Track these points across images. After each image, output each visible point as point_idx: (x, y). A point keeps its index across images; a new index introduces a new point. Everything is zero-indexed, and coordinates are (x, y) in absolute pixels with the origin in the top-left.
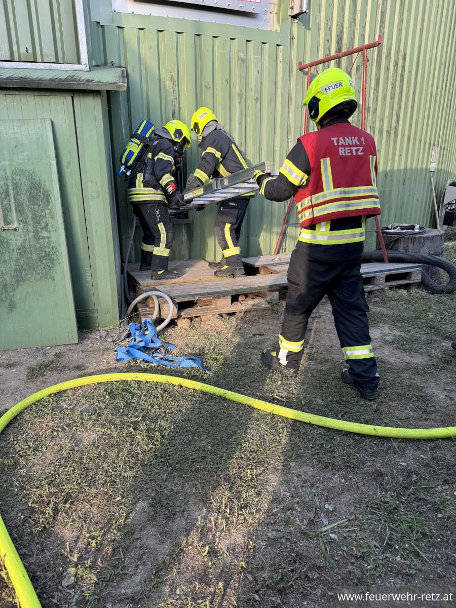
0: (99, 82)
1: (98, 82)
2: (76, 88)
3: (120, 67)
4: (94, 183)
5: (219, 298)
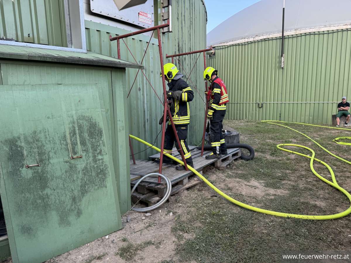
4: (121, 121)
5: (184, 180)
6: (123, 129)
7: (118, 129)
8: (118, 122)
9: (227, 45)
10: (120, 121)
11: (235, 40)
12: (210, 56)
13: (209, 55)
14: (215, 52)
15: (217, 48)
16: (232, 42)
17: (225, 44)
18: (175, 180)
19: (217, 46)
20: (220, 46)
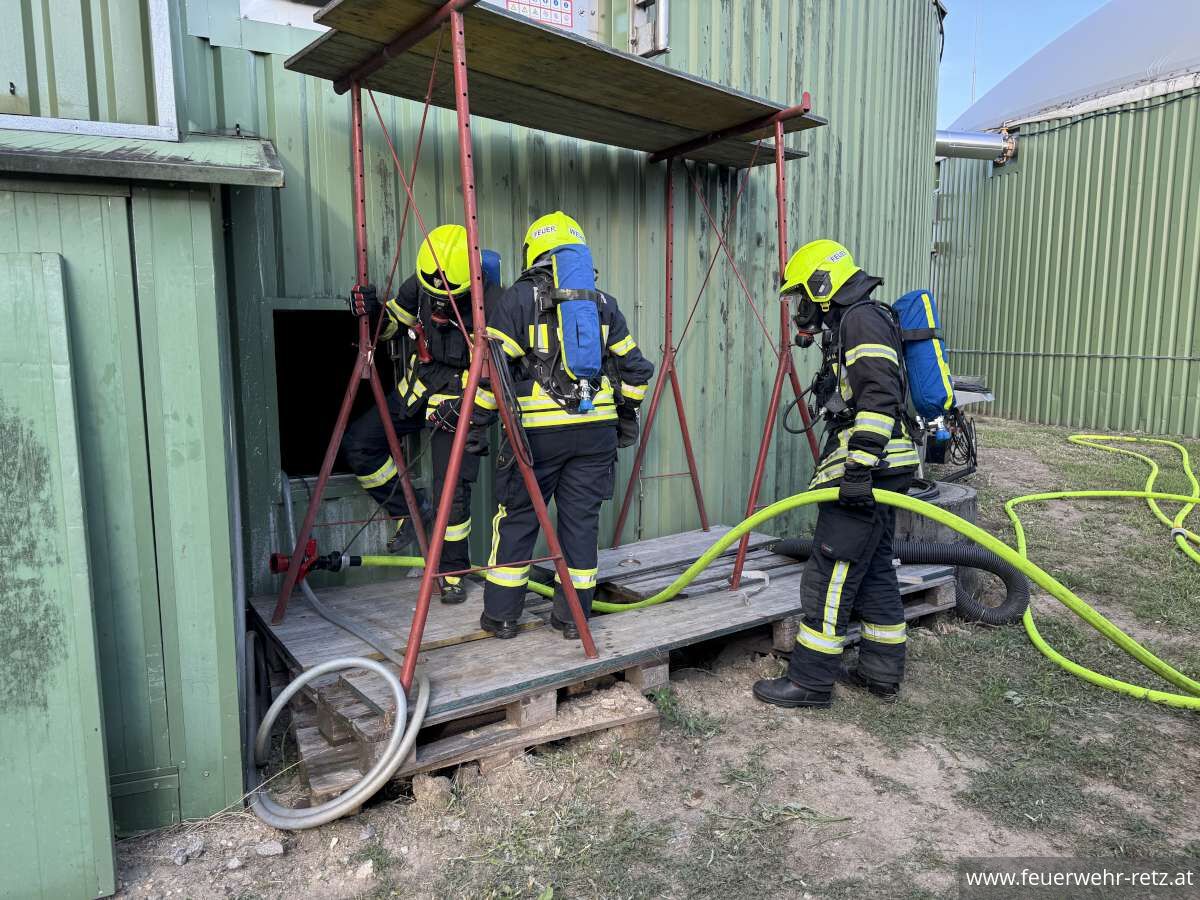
0: (207, 163)
1: (202, 164)
2: (140, 176)
3: (257, 138)
4: (184, 420)
5: (526, 701)
6: (194, 455)
7: (168, 454)
8: (170, 424)
9: (1070, 114)
10: (176, 417)
11: (1109, 94)
12: (996, 165)
13: (991, 163)
14: (1017, 150)
15: (1026, 130)
16: (1095, 101)
17: (1064, 112)
18: (469, 701)
19: (1029, 124)
20: (1039, 122)
